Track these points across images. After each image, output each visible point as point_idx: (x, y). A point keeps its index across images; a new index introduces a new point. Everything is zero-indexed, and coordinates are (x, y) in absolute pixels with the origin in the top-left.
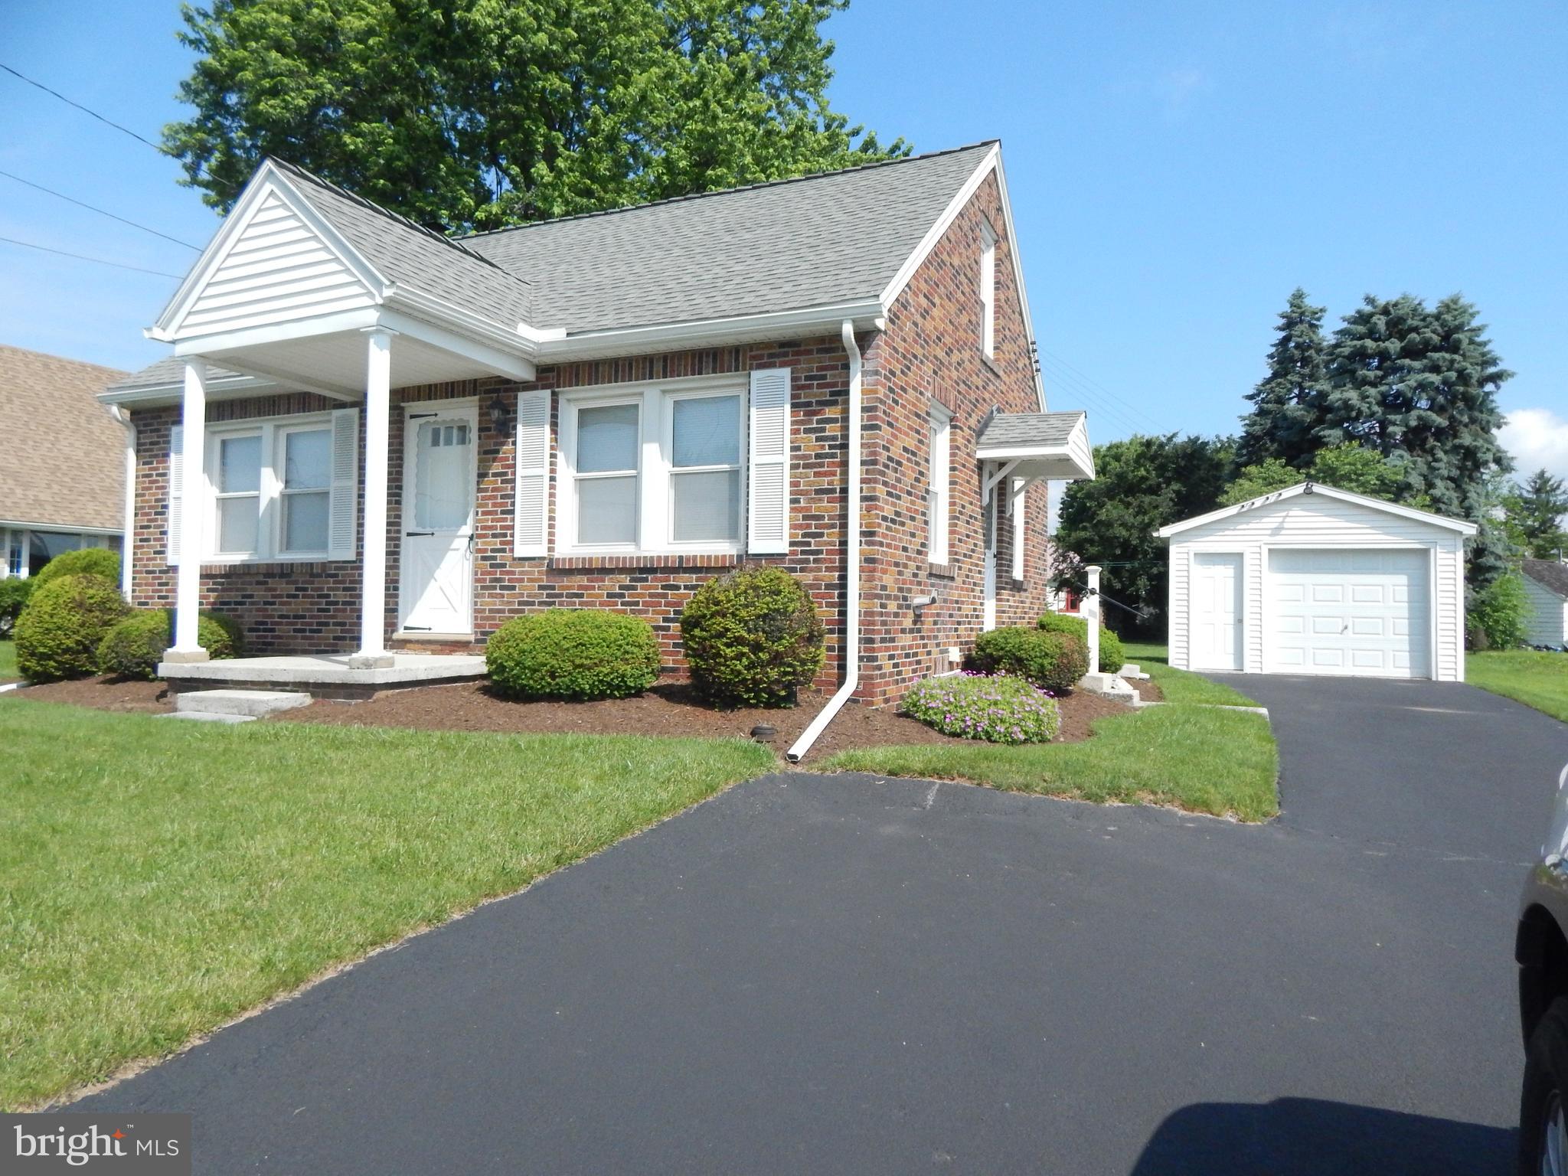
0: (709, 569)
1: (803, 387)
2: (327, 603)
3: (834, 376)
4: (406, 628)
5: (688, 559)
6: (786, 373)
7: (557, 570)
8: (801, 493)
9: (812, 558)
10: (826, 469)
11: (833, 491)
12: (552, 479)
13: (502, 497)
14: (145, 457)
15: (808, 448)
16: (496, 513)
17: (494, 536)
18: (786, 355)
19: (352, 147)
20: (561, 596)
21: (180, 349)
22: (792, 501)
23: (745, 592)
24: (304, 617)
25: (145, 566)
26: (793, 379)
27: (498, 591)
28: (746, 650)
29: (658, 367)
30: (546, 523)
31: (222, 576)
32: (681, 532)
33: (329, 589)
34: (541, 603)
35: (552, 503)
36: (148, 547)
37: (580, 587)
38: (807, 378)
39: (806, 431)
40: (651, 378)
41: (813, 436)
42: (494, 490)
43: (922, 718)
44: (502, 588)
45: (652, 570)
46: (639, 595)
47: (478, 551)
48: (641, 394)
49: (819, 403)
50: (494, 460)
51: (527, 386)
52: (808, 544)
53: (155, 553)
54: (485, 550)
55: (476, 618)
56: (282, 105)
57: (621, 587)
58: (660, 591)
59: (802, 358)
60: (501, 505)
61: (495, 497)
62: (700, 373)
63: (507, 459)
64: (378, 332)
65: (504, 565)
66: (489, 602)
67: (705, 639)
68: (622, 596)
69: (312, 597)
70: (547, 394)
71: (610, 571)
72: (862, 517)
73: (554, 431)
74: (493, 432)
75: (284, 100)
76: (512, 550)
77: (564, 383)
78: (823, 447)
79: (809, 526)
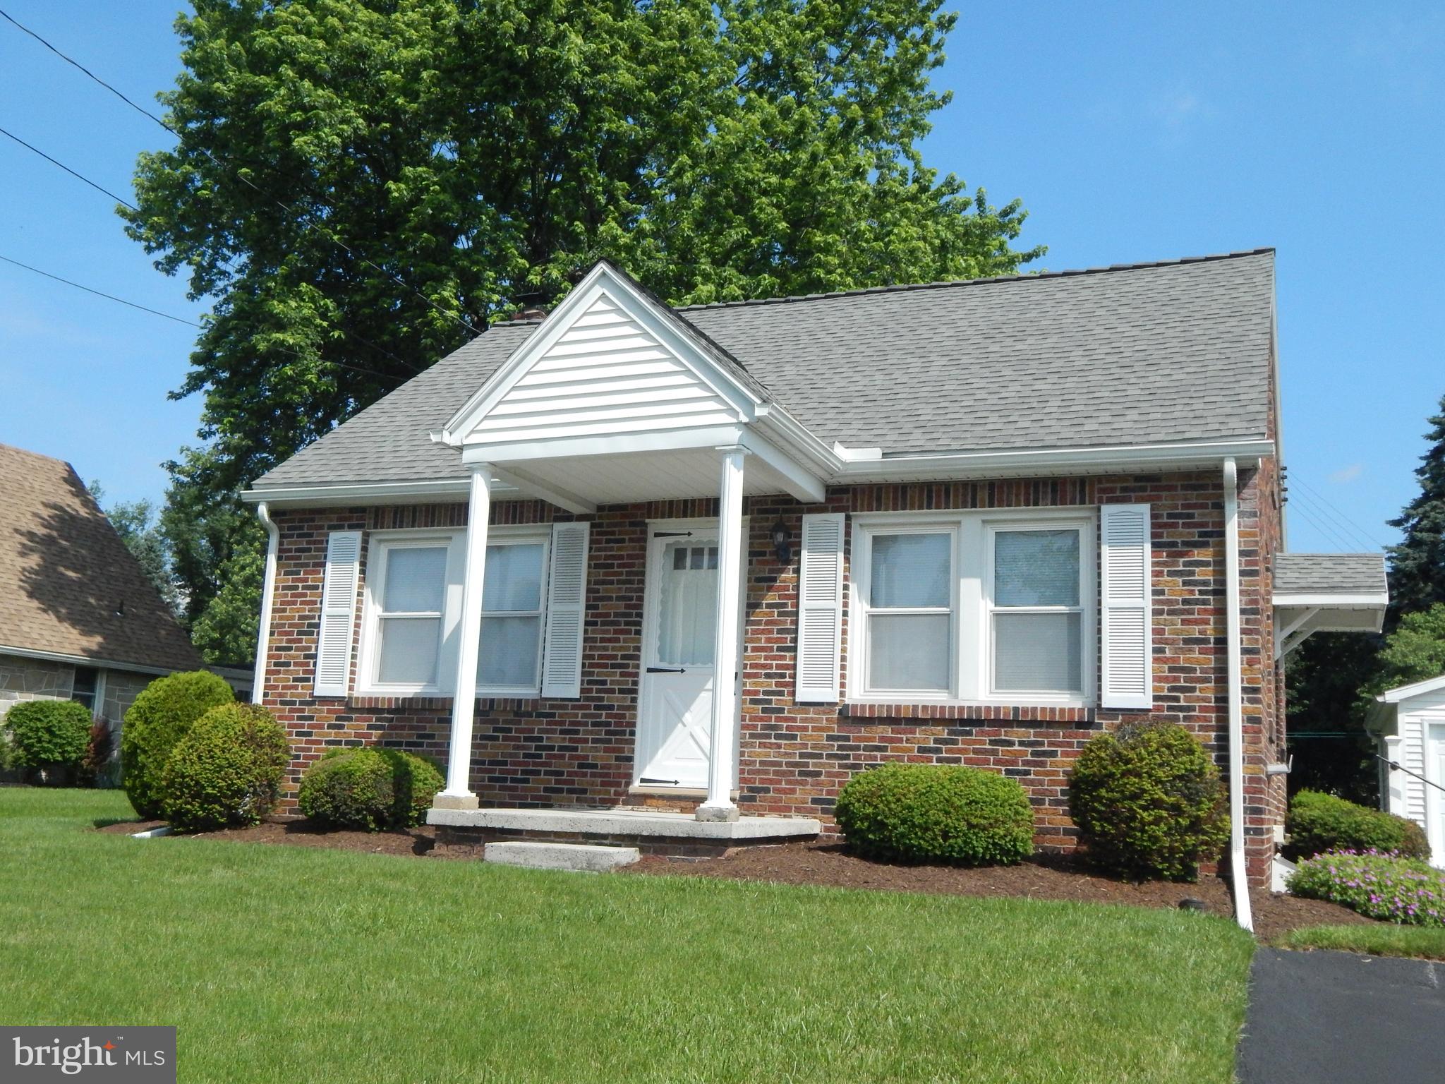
0: (1051, 724)
1: (1165, 525)
2: (537, 748)
3: (1203, 515)
4: (643, 781)
5: (1025, 711)
6: (1145, 509)
7: (850, 717)
8: (1166, 642)
9: (1181, 715)
10: (1196, 616)
11: (1206, 641)
12: (845, 614)
13: (779, 632)
14: (289, 566)
15: (1173, 592)
16: (771, 649)
17: (768, 676)
18: (1144, 489)
19: (396, 194)
20: (858, 748)
21: (468, 456)
22: (1155, 651)
23: (1157, 750)
24: (505, 763)
25: (280, 695)
26: (1153, 516)
27: (773, 741)
28: (1164, 814)
29: (983, 494)
30: (838, 663)
31: (389, 711)
32: (1002, 680)
33: (540, 731)
34: (829, 756)
35: (844, 641)
36: (286, 672)
37: (882, 739)
38: (1170, 516)
39: (1170, 574)
40: (974, 506)
41: (1180, 580)
42: (768, 623)
43: (1339, 898)
44: (778, 737)
45: (979, 723)
46: (960, 751)
47: (746, 692)
48: (959, 523)
49: (1185, 544)
50: (770, 589)
51: (814, 508)
52: (1177, 699)
53: (295, 680)
54: (757, 692)
55: (742, 771)
56: (316, 141)
57: (936, 741)
58: (987, 747)
59: (1164, 494)
60: (777, 640)
61: (771, 632)
62: (1036, 504)
63: (787, 588)
64: (738, 451)
65: (782, 711)
66: (759, 754)
67: (1113, 801)
68: (938, 750)
69: (518, 739)
70: (841, 517)
71: (924, 722)
72: (1243, 671)
73: (847, 560)
74: (768, 557)
75: (318, 137)
76: (793, 694)
77: (862, 505)
78: (1192, 592)
79: (1177, 679)
